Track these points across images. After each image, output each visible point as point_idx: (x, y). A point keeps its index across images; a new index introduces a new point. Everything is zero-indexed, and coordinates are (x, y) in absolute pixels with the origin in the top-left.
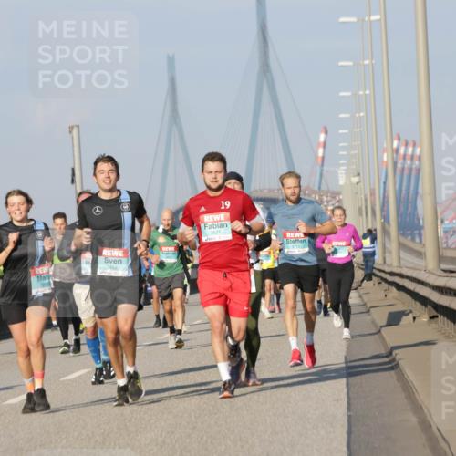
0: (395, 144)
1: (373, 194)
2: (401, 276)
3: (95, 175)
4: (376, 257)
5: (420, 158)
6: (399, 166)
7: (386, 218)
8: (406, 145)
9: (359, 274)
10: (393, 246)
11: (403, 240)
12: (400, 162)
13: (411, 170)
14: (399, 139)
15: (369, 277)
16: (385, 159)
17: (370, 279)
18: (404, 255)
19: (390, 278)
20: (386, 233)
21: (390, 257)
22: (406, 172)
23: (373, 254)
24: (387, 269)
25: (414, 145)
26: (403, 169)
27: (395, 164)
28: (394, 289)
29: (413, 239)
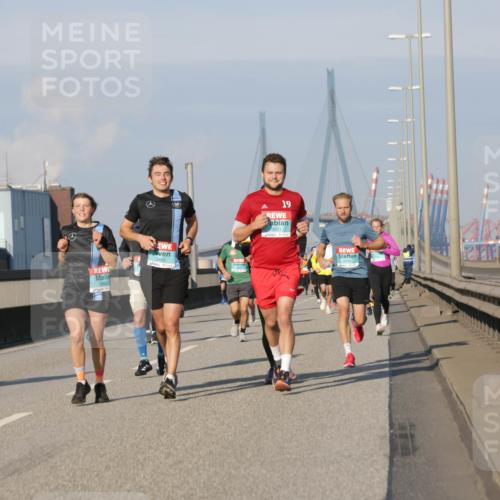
0: (430, 181)
1: (412, 219)
2: (432, 280)
3: (150, 175)
4: (414, 266)
5: (447, 193)
6: (432, 198)
7: (421, 237)
8: (438, 182)
9: (399, 279)
10: (426, 258)
11: (434, 253)
12: (433, 195)
13: (441, 201)
14: (432, 178)
15: (408, 281)
16: (422, 192)
17: (409, 282)
18: (434, 264)
19: (424, 282)
20: (421, 248)
21: (424, 267)
22: (437, 202)
23: (412, 263)
24: (422, 276)
25: (444, 183)
26: (435, 200)
27: (429, 196)
28: (427, 291)
29: (442, 253)
